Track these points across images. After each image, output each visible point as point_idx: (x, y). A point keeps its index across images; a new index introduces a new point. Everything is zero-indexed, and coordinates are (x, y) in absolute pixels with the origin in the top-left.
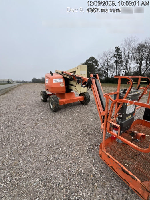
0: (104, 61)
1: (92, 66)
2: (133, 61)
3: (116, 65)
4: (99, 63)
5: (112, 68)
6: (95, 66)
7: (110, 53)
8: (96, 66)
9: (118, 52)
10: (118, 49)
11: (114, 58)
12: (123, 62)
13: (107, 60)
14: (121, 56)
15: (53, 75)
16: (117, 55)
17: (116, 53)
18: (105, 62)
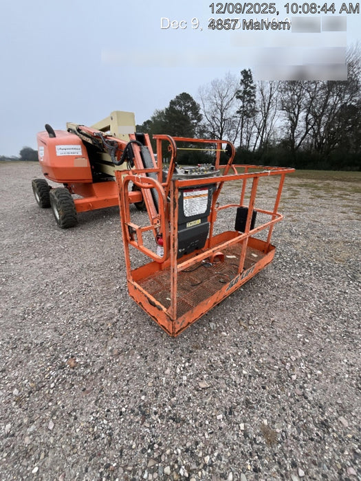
0: (213, 108)
1: (186, 120)
2: (279, 112)
3: (243, 120)
4: (201, 112)
5: (233, 127)
6: (193, 119)
7: (229, 85)
8: (195, 121)
9: (247, 86)
10: (247, 75)
11: (239, 100)
12: (258, 112)
13: (222, 106)
14: (254, 95)
15: (55, 136)
16: (245, 92)
17: (242, 88)
18: (216, 111)
